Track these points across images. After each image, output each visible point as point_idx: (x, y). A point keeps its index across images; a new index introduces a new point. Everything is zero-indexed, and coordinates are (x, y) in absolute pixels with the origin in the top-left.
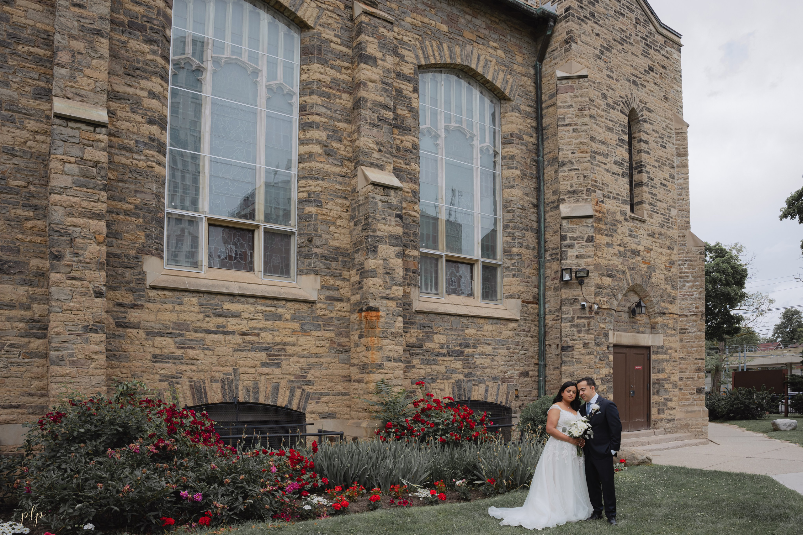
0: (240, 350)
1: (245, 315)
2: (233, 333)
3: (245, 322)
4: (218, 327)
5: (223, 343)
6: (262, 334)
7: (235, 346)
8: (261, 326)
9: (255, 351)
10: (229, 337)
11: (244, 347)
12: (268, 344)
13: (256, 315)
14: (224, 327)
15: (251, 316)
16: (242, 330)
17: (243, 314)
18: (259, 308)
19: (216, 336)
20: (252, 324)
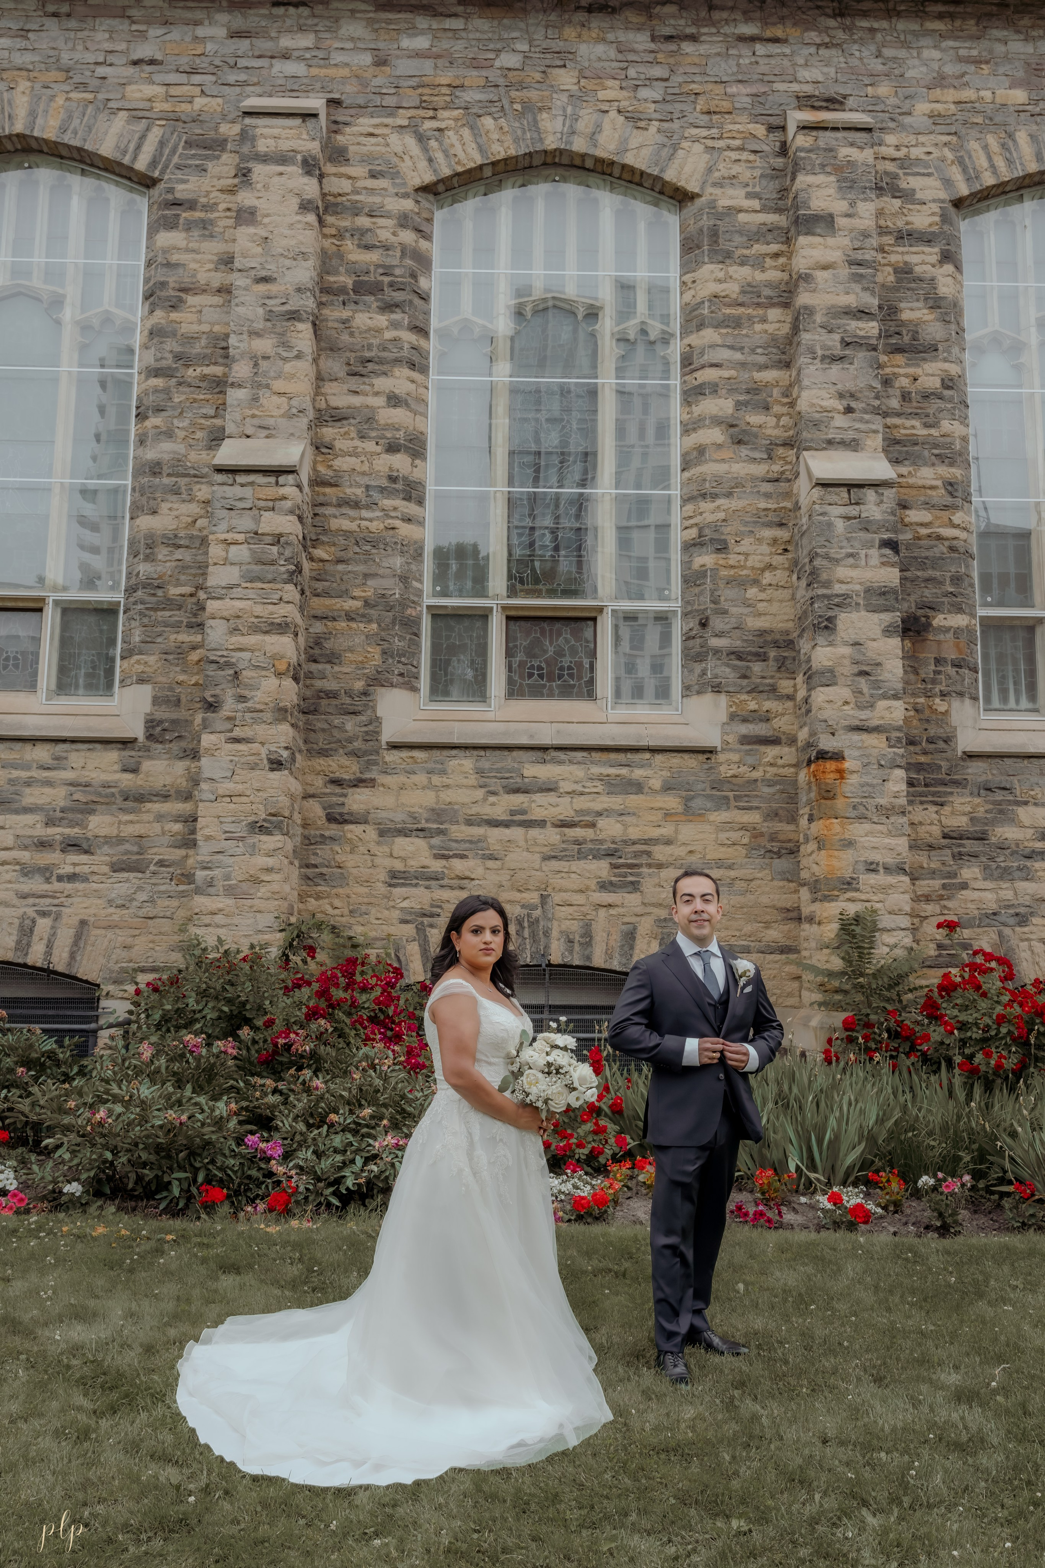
0: (554, 857)
1: (565, 786)
2: (541, 824)
3: (567, 799)
4: (513, 813)
5: (522, 843)
6: (601, 823)
7: (545, 849)
8: (598, 806)
9: (585, 858)
10: (534, 832)
11: (565, 850)
12: (613, 842)
13: (589, 784)
14: (523, 812)
15: (579, 788)
16: (561, 817)
17: (561, 784)
18: (596, 770)
19: (507, 831)
20: (581, 803)
